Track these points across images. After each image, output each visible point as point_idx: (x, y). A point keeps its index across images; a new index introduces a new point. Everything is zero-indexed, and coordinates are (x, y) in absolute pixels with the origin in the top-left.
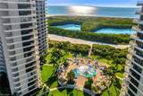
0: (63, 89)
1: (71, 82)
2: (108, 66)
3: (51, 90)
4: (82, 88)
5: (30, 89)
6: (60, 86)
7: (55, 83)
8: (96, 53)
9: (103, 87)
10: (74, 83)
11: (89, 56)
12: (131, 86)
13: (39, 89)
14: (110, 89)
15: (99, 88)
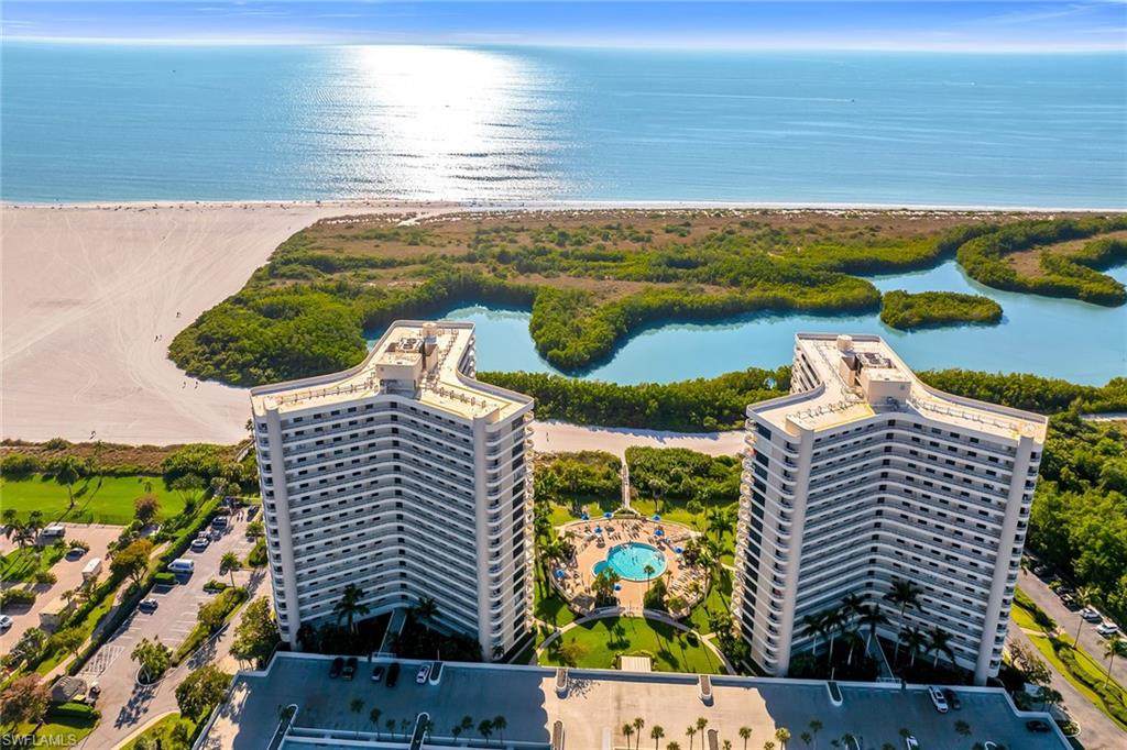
0: (595, 622)
1: (606, 601)
2: (694, 534)
3: (563, 630)
4: (639, 611)
5: (517, 635)
6: (578, 616)
7: (564, 611)
8: (647, 492)
9: (693, 598)
10: (614, 602)
11: (627, 505)
12: (747, 581)
13: (534, 632)
14: (708, 602)
15: (685, 604)
